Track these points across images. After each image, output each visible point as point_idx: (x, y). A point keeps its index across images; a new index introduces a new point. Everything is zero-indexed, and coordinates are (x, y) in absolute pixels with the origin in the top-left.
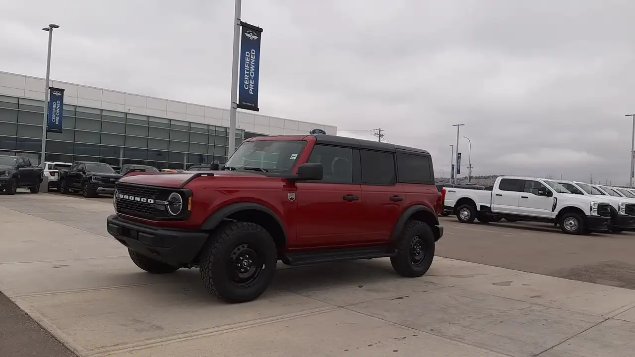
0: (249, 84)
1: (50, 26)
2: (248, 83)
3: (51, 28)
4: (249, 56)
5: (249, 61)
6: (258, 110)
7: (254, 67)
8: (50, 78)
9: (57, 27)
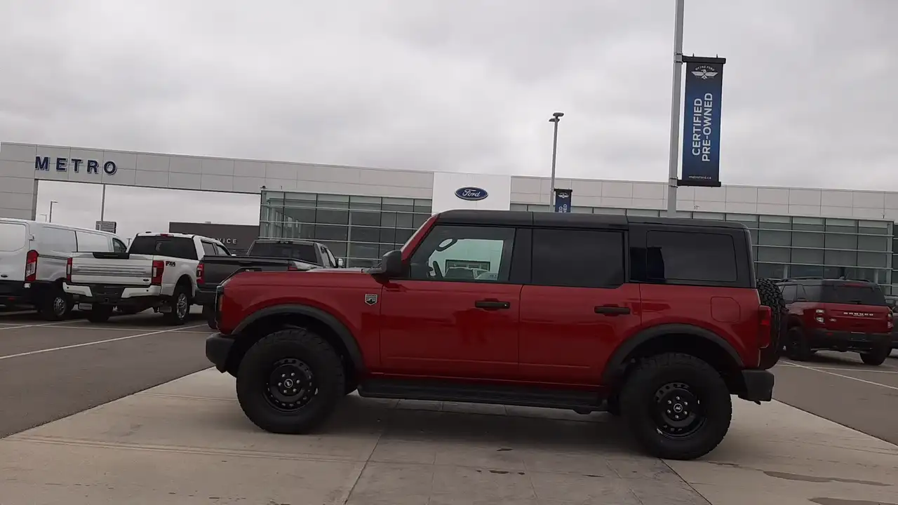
0: (702, 146)
1: (554, 115)
2: (699, 146)
3: (557, 118)
4: (701, 105)
5: (700, 111)
6: (719, 185)
7: (710, 119)
8: (556, 177)
9: (562, 115)
